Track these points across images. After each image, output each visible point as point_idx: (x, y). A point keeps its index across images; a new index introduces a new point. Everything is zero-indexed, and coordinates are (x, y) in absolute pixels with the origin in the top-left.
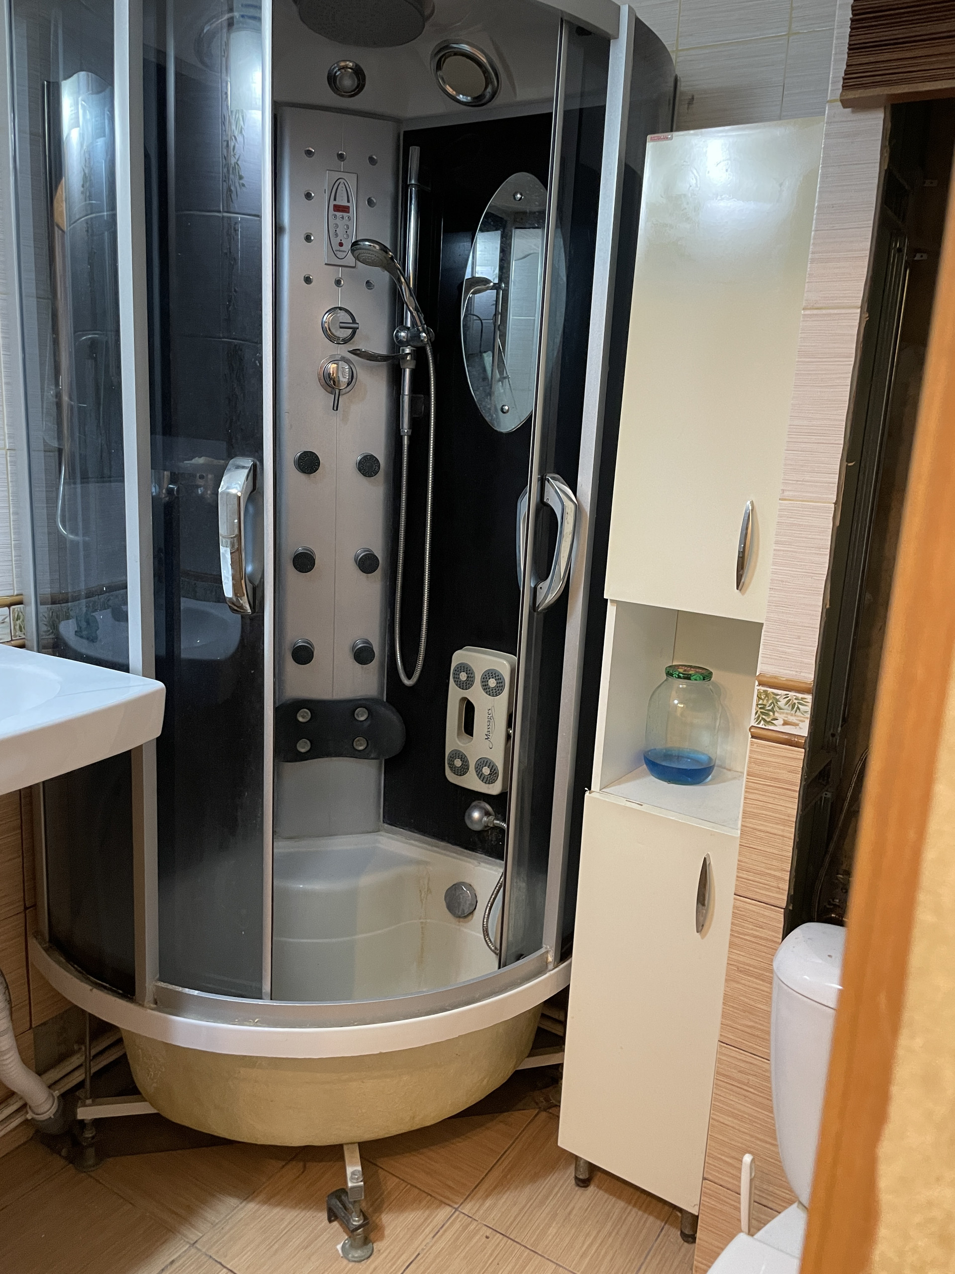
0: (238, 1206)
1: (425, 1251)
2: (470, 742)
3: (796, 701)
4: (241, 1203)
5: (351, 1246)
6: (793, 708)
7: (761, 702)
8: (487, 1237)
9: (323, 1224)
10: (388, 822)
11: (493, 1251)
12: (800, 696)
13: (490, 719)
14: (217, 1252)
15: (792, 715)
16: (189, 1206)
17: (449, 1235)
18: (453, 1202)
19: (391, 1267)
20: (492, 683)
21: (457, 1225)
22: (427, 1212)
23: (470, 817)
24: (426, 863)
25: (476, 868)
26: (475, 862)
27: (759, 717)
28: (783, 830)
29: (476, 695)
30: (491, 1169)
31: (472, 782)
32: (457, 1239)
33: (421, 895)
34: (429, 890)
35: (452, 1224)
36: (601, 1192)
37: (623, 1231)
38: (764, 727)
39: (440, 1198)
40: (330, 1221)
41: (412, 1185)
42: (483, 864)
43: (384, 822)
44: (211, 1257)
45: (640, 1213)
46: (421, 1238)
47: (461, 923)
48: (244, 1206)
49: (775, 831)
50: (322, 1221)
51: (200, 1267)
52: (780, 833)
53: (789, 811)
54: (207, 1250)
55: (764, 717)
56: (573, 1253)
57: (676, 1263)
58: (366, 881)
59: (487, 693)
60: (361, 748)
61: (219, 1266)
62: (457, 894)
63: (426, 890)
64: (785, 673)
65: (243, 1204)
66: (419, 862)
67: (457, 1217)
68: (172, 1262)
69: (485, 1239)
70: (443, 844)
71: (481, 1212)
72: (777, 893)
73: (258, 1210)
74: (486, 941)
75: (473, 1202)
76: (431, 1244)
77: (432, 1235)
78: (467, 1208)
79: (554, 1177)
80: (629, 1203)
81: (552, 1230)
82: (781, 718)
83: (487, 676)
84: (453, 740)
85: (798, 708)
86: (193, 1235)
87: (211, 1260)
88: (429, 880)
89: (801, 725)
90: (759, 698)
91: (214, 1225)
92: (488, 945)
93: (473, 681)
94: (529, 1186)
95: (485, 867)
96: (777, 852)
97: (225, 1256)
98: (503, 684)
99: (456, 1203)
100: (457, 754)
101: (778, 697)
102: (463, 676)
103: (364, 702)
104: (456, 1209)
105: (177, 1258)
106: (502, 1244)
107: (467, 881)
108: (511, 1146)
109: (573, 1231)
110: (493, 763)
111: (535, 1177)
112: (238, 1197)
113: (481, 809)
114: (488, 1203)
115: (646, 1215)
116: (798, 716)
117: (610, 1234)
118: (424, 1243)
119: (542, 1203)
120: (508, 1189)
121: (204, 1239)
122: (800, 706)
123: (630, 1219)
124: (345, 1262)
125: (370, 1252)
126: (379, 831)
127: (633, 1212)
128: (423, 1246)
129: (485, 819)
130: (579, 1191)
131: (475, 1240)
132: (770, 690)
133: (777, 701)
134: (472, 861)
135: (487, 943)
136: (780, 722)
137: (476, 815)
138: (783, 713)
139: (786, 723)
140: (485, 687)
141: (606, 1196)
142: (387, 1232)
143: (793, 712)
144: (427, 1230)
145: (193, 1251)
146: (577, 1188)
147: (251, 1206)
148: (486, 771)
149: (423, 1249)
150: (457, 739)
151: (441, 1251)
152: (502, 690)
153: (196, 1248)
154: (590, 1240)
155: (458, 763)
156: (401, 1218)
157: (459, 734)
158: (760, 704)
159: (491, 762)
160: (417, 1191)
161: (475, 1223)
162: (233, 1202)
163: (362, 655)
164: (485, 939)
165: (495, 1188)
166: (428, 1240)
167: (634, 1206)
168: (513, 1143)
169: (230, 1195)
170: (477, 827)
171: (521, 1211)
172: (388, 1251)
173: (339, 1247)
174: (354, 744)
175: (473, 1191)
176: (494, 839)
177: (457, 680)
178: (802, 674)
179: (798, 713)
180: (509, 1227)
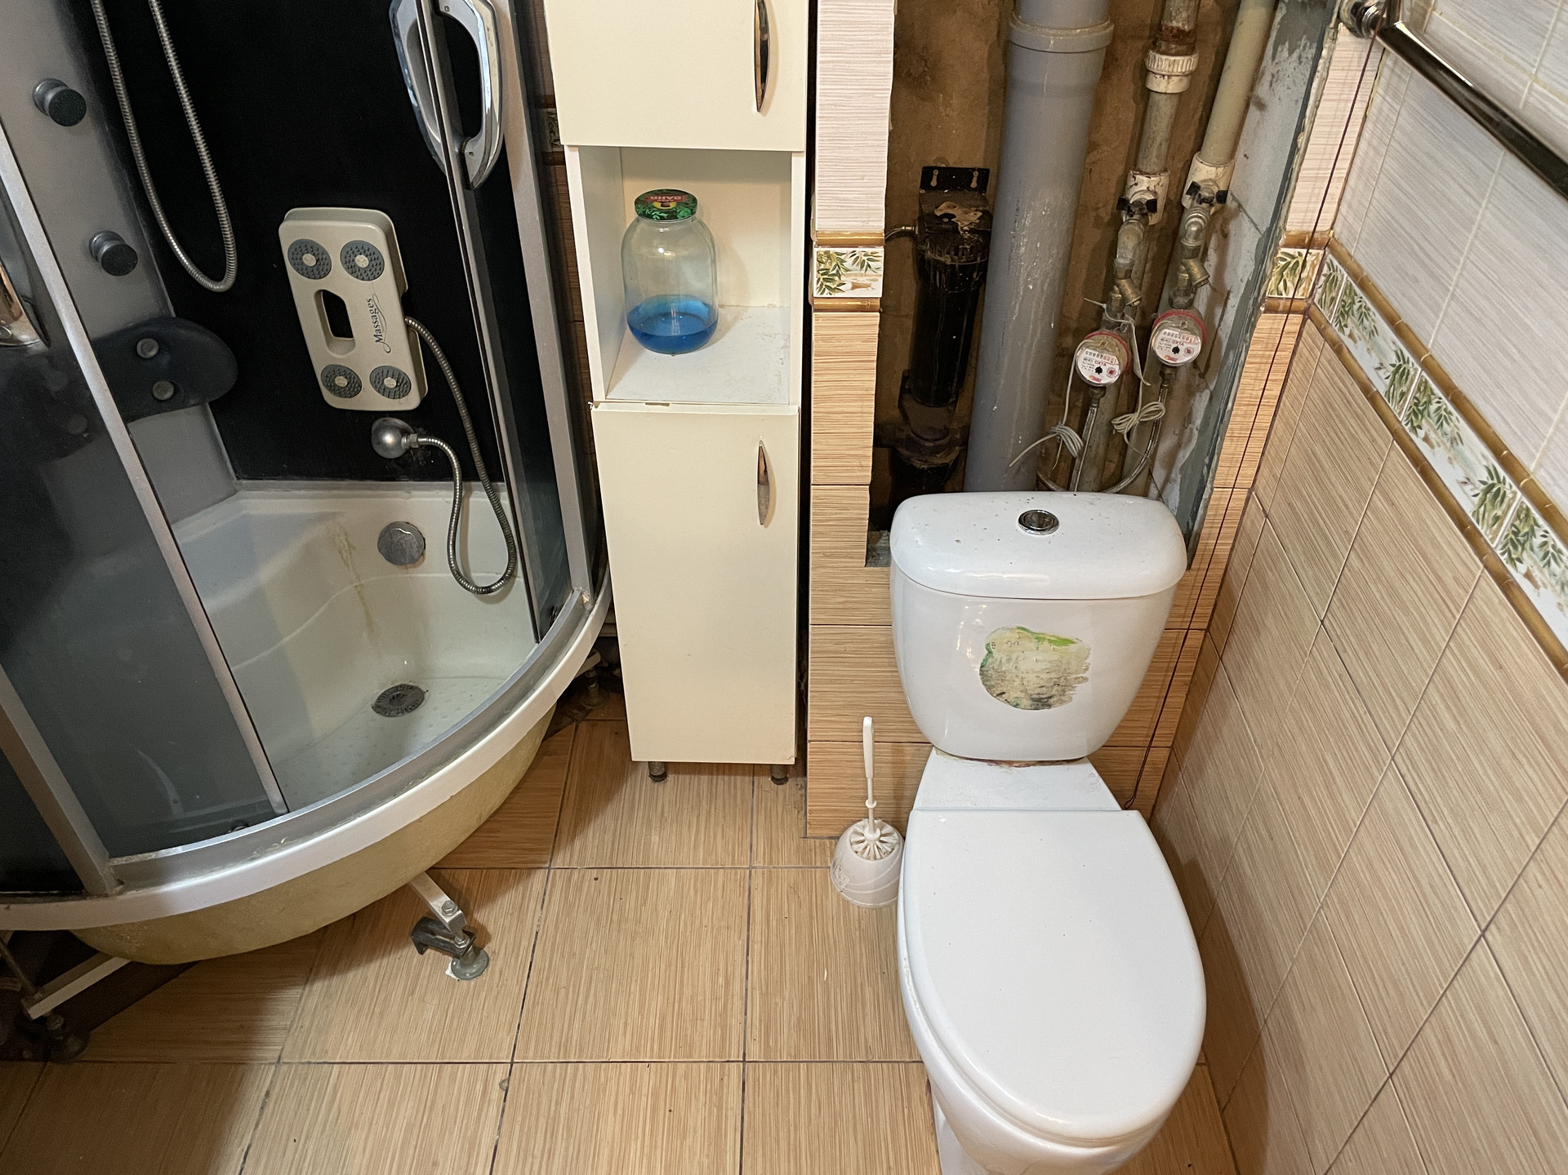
0: (302, 994)
1: (542, 927)
2: (350, 350)
3: (865, 258)
4: (304, 989)
5: (463, 965)
6: (862, 267)
7: (822, 266)
8: (596, 879)
9: (415, 959)
10: (246, 476)
11: (610, 887)
12: (869, 250)
13: (375, 312)
14: (314, 1053)
15: (861, 275)
16: (242, 1027)
17: (556, 897)
18: (540, 863)
19: (517, 961)
20: (362, 261)
21: (559, 884)
22: (521, 888)
23: (381, 443)
24: (334, 514)
25: (408, 501)
26: (404, 493)
27: (822, 285)
28: (862, 407)
29: (340, 282)
30: (561, 810)
31: (370, 400)
32: (567, 897)
33: (342, 557)
34: (350, 546)
35: (553, 885)
36: (681, 777)
37: (720, 802)
38: (829, 296)
39: (524, 866)
40: (422, 952)
41: (488, 869)
42: (414, 493)
43: (238, 479)
44: (309, 1063)
45: (726, 778)
46: (530, 914)
47: (410, 570)
48: (310, 991)
49: (854, 410)
50: (412, 957)
51: (305, 1079)
52: (859, 410)
53: (867, 385)
54: (300, 1058)
55: (828, 284)
56: (685, 850)
57: (780, 810)
58: (269, 572)
59: (357, 277)
60: (168, 395)
61: (326, 1065)
62: (396, 540)
63: (347, 548)
64: (849, 225)
65: (307, 989)
66: (322, 518)
67: (555, 874)
68: (268, 1094)
69: (594, 882)
70: (344, 483)
71: (576, 857)
72: (860, 471)
73: (329, 986)
74: (462, 585)
75: (562, 852)
76: (543, 917)
77: (539, 907)
78: (559, 861)
79: (629, 784)
80: (712, 774)
81: (655, 838)
82: (848, 280)
83: (350, 252)
84: (322, 350)
85: (869, 266)
86: (271, 1053)
87: (312, 1066)
88: (346, 534)
89: (874, 285)
90: (820, 262)
91: (288, 1029)
92: (467, 589)
93: (329, 264)
94: (609, 806)
95: (420, 496)
96: (857, 431)
97: (327, 1052)
98: (380, 260)
99: (545, 862)
100: (334, 371)
101: (842, 257)
102: (309, 260)
103: (145, 329)
104: (549, 868)
105: (270, 1087)
106: (614, 876)
107: (402, 519)
108: (567, 775)
109: (674, 829)
110: (398, 370)
111: (609, 794)
112: (294, 985)
113: (393, 428)
114: (577, 844)
115: (733, 778)
116: (870, 276)
117: (709, 813)
118: (536, 919)
119: (631, 817)
120: (590, 821)
121: (288, 1048)
122: (870, 263)
123: (720, 788)
124: (465, 983)
125: (486, 959)
126: (236, 492)
127: (720, 782)
128: (536, 922)
129: (404, 440)
130: (659, 786)
131: (585, 889)
132: (832, 250)
133: (843, 261)
134: (399, 492)
135: (464, 587)
136: (849, 285)
137: (389, 439)
138: (851, 275)
139: (855, 287)
140: (353, 269)
141: (688, 777)
142: (491, 929)
143: (863, 272)
144: (532, 906)
145: (284, 1068)
146: (656, 784)
147: (318, 987)
148: (390, 383)
149: (538, 926)
150: (328, 350)
151: (558, 916)
152: (382, 270)
153: (284, 1063)
154: (695, 829)
155: (341, 381)
156: (497, 908)
157: (328, 342)
158: (822, 270)
159: (394, 369)
160: (497, 872)
161: (576, 872)
162: (294, 993)
163: (116, 262)
164: (460, 583)
165: (576, 827)
166: (538, 914)
167: (718, 774)
168: (569, 771)
169: (282, 988)
170: (395, 454)
171: (614, 835)
172: (503, 946)
173: (449, 972)
174: (155, 394)
175: (555, 841)
176: (421, 459)
177: (300, 267)
178: (870, 223)
179: (869, 272)
180: (611, 858)
